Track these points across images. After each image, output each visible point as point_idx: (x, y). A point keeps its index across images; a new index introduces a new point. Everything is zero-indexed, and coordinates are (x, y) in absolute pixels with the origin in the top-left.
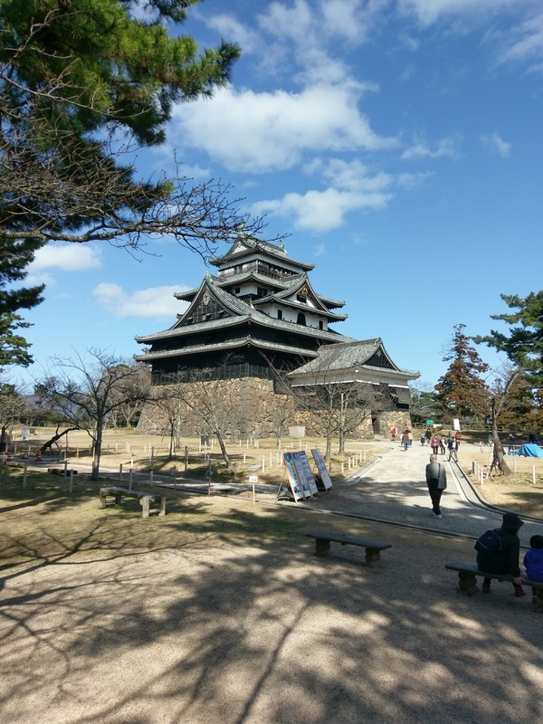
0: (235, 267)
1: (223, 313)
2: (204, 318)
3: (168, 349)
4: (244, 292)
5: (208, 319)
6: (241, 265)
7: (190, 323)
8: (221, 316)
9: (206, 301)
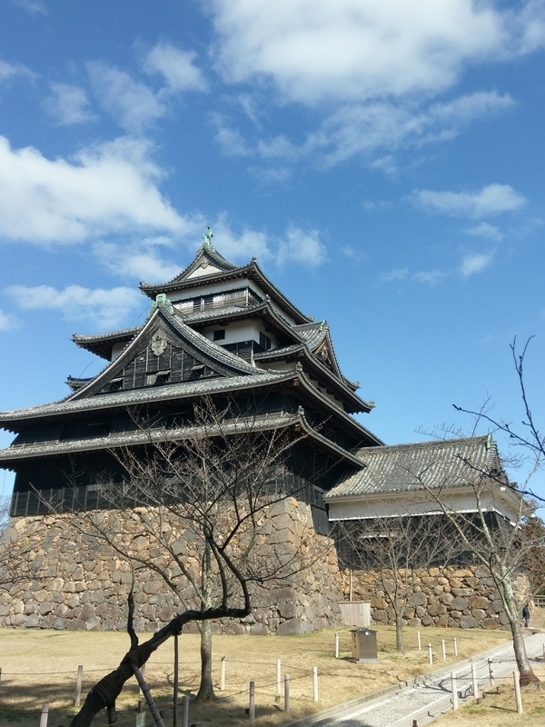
0: (196, 300)
1: (201, 371)
2: (151, 380)
3: (65, 437)
4: (233, 337)
5: (161, 381)
6: (209, 298)
7: (115, 389)
8: (195, 377)
9: (158, 348)
